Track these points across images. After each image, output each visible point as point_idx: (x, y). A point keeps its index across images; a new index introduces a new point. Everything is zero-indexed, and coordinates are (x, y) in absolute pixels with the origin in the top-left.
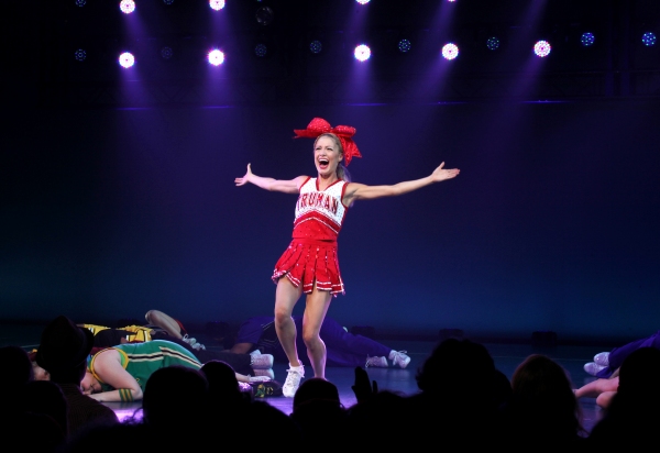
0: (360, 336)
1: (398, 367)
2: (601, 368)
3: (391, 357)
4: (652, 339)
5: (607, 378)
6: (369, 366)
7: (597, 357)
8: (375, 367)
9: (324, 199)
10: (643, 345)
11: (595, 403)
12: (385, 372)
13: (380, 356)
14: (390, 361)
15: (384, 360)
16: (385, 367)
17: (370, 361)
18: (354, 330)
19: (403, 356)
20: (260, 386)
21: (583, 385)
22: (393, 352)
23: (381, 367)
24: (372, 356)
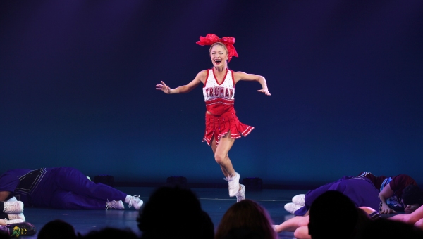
0: (100, 184)
1: (133, 209)
2: (298, 208)
3: (127, 200)
4: (338, 183)
5: (303, 215)
6: (109, 209)
7: (295, 199)
8: (113, 209)
9: (225, 91)
10: (331, 189)
11: (293, 236)
12: (122, 213)
13: (118, 200)
14: (126, 204)
15: (121, 204)
16: (122, 209)
17: (109, 204)
18: (96, 179)
19: (137, 200)
20: (16, 228)
21: (283, 221)
22: (128, 197)
23: (118, 209)
24: (110, 200)
